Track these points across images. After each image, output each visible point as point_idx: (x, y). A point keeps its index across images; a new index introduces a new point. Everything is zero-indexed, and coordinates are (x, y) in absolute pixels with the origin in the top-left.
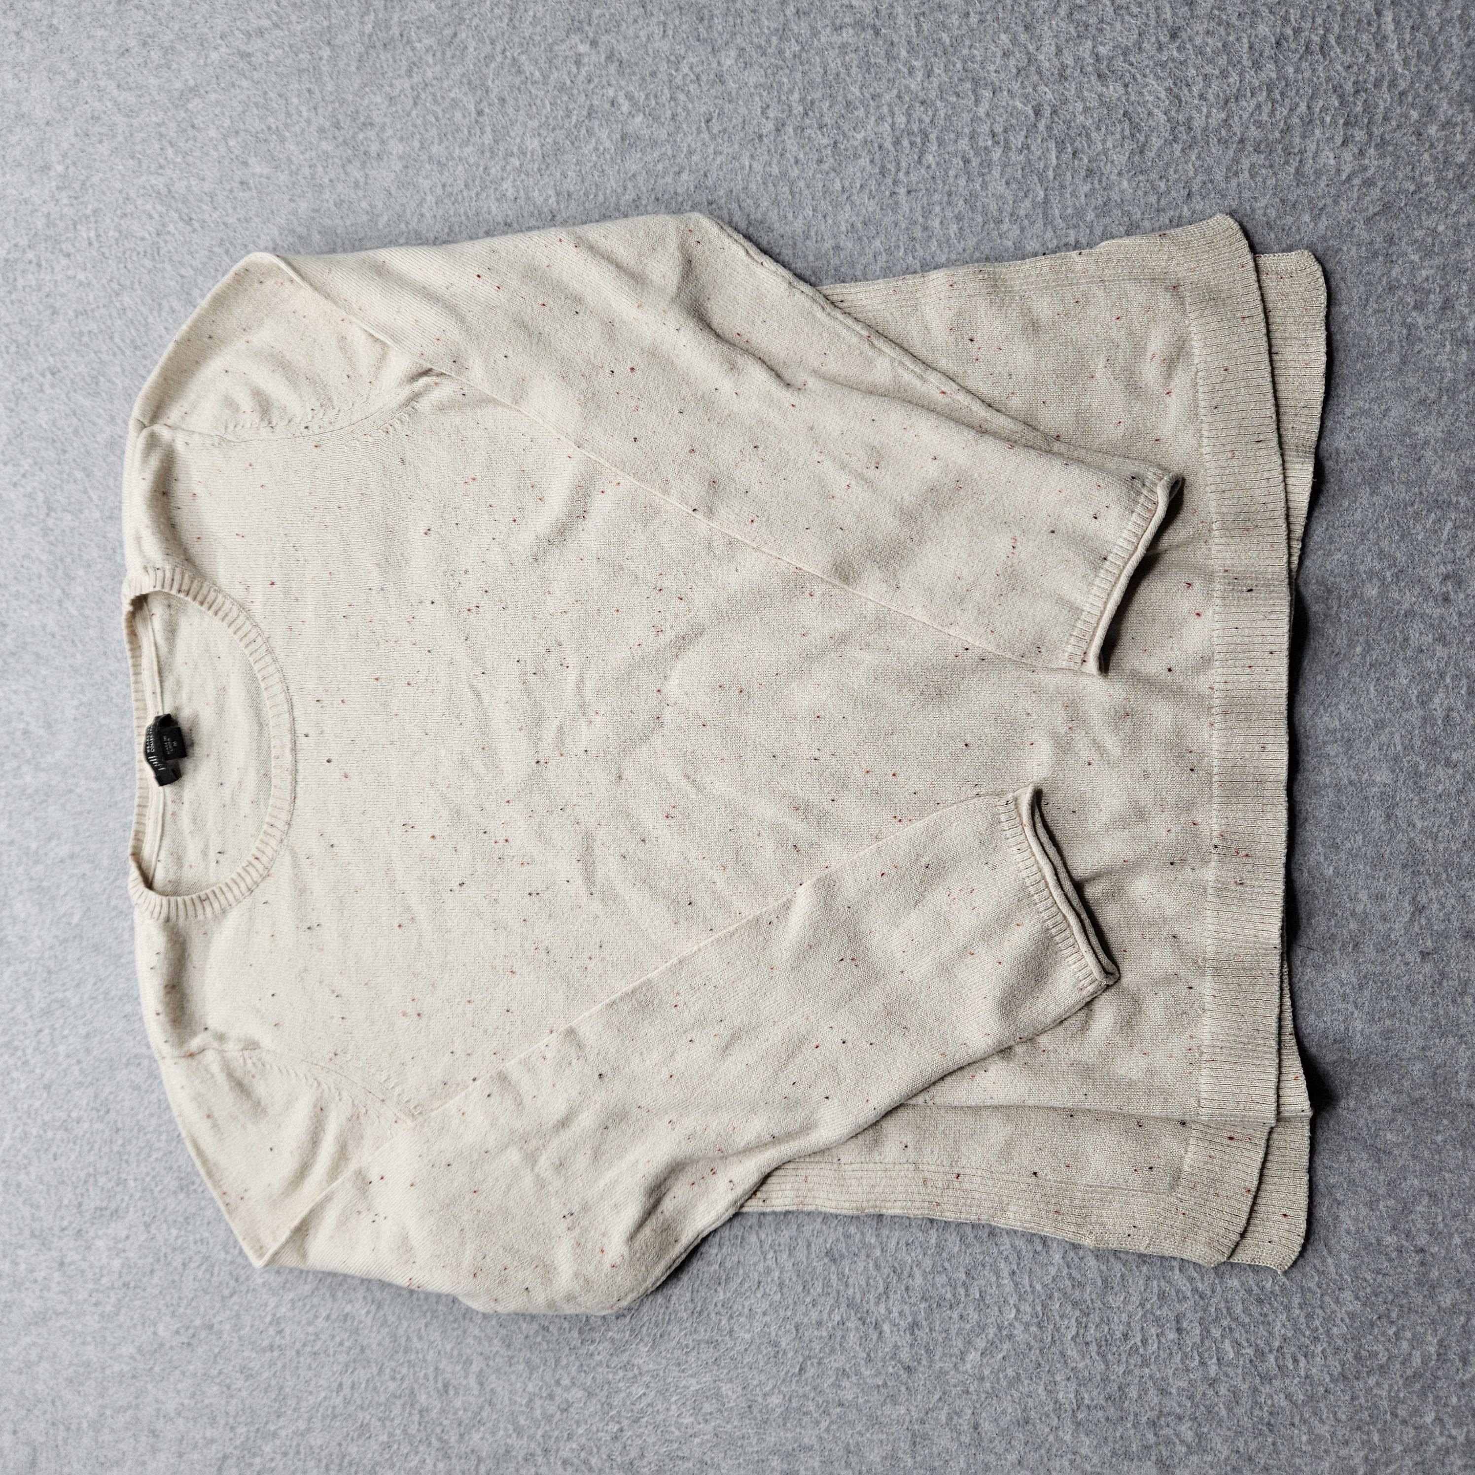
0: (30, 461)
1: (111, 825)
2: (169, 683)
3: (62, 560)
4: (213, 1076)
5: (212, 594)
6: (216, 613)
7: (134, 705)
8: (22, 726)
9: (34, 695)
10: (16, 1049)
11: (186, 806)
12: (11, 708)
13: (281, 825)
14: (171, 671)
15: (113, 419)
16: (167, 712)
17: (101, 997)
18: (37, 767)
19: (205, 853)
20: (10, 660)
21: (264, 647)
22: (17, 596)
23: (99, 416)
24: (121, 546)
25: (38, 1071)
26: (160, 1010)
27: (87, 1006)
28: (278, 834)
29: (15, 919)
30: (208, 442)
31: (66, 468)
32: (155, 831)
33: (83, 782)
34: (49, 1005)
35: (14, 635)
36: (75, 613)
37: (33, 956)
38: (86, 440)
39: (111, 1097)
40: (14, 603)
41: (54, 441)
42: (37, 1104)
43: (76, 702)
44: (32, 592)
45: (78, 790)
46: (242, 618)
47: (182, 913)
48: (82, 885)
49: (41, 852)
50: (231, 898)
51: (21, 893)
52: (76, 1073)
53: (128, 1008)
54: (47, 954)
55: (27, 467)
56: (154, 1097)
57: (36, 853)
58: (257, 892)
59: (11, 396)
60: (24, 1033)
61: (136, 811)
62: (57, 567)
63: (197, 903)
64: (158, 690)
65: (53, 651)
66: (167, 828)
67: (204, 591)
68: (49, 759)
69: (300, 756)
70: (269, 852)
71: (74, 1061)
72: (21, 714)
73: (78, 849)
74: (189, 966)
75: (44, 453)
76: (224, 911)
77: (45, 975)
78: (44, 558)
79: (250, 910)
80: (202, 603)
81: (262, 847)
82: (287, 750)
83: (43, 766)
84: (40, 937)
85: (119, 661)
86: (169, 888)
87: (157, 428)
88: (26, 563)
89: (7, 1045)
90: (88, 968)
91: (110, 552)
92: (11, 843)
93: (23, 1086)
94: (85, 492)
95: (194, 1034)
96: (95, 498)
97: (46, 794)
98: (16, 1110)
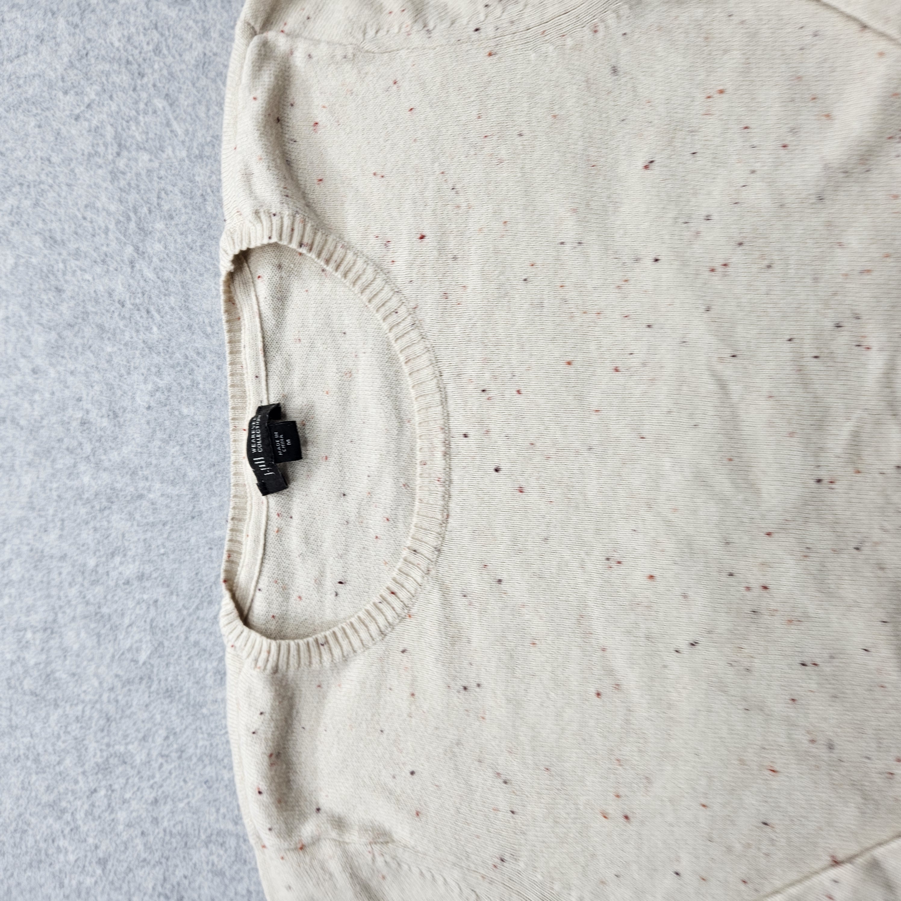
0: (97, 87)
1: (193, 540)
2: (277, 365)
3: (135, 212)
4: (331, 875)
5: (340, 251)
6: (345, 275)
7: (230, 390)
8: (79, 415)
9: (96, 376)
10: (63, 811)
11: (296, 521)
12: (67, 392)
13: (426, 551)
14: (279, 349)
15: (206, 33)
16: (273, 401)
17: (174, 755)
18: (98, 465)
19: (319, 582)
20: (68, 334)
21: (409, 320)
22: (77, 254)
23: (188, 29)
24: (217, 190)
25: (90, 840)
26: (263, 788)
27: (155, 765)
28: (424, 564)
29: (65, 651)
30: (339, 53)
31: (144, 95)
32: (255, 552)
33: (158, 486)
34: (107, 760)
35: (72, 303)
36: (149, 274)
37: (88, 698)
38: (170, 59)
39: (186, 882)
40: (73, 263)
41: (128, 62)
42: (89, 881)
43: (150, 387)
44: (96, 249)
45: (151, 496)
46: (379, 282)
47: (293, 661)
48: (152, 612)
49: (100, 570)
50: (356, 643)
51: (74, 619)
52: (140, 847)
53: (210, 771)
54: (105, 697)
55: (93, 96)
56: (242, 888)
57: (95, 571)
58: (391, 636)
59: (76, 9)
60: (73, 792)
61: (229, 526)
62: (129, 219)
63: (313, 649)
64: (263, 374)
65: (121, 324)
66: (269, 549)
67: (330, 245)
68: (114, 456)
69: (455, 462)
70: (410, 585)
71: (138, 831)
72: (80, 400)
73: (148, 569)
74: (297, 726)
75: (115, 78)
76: (345, 659)
77: (102, 722)
78: (113, 208)
79: (381, 659)
80: (327, 262)
81: (401, 579)
82: (439, 455)
83: (106, 464)
84: (96, 675)
85: (207, 336)
86: (273, 626)
87: (271, 35)
88: (89, 214)
89: (52, 805)
90: (158, 717)
91: (200, 200)
92: (63, 557)
93: (72, 858)
94: (168, 124)
95: (303, 817)
96: (180, 131)
97: (110, 500)
98: (62, 885)
